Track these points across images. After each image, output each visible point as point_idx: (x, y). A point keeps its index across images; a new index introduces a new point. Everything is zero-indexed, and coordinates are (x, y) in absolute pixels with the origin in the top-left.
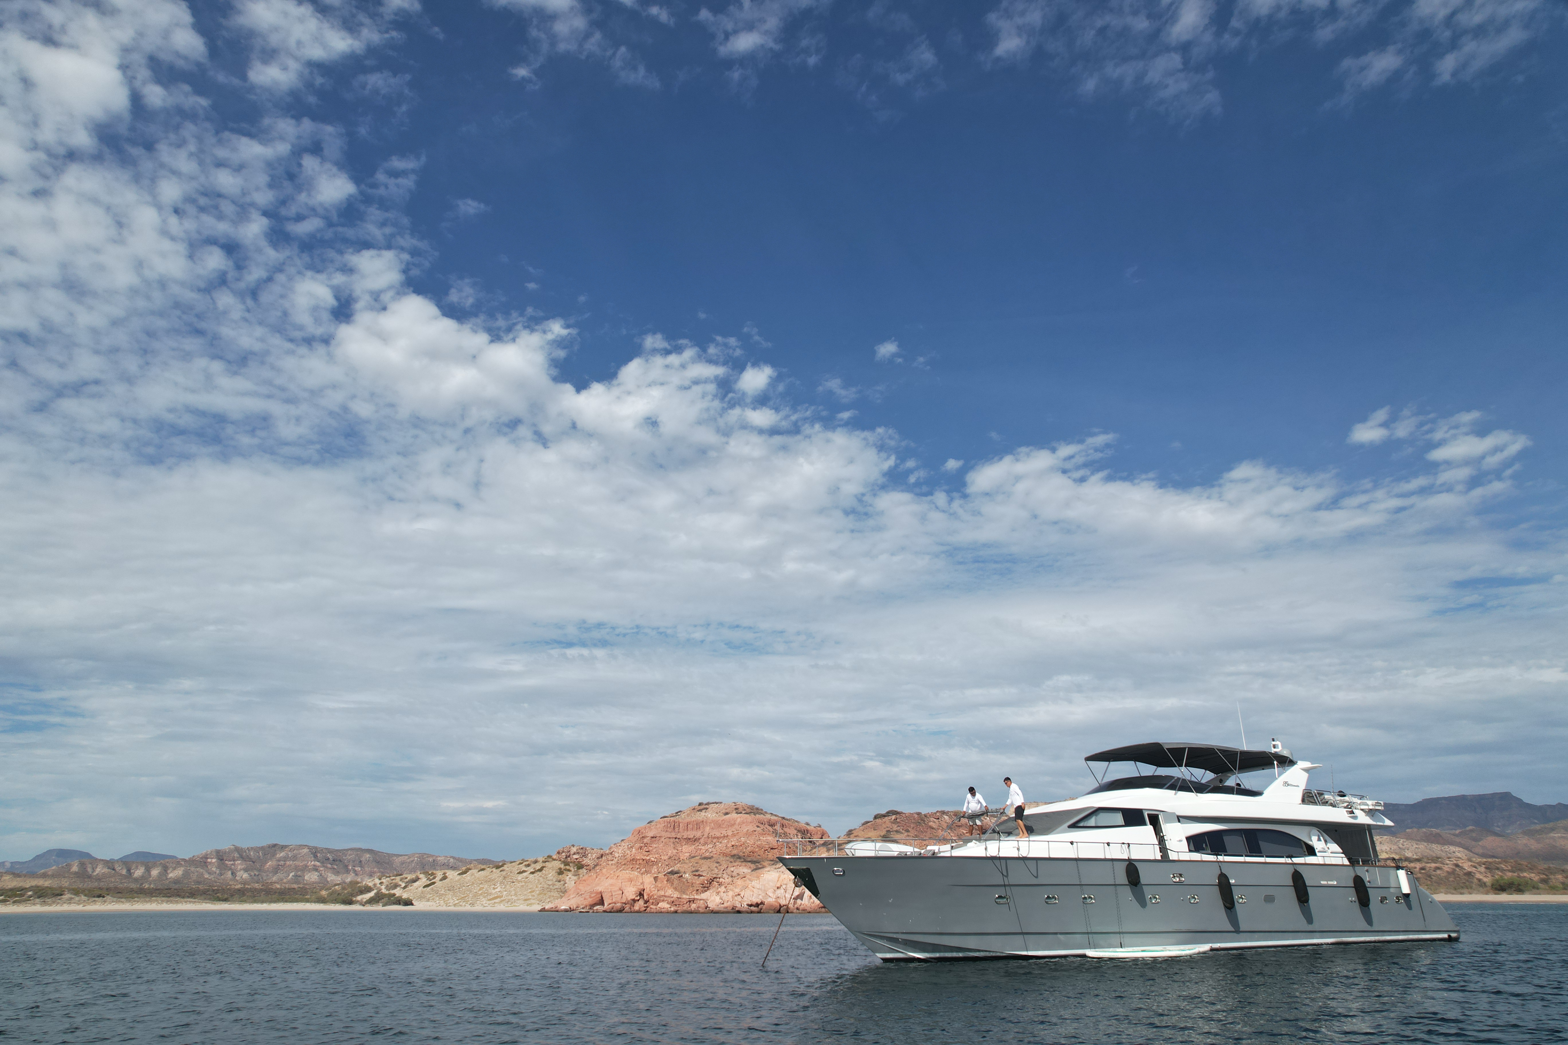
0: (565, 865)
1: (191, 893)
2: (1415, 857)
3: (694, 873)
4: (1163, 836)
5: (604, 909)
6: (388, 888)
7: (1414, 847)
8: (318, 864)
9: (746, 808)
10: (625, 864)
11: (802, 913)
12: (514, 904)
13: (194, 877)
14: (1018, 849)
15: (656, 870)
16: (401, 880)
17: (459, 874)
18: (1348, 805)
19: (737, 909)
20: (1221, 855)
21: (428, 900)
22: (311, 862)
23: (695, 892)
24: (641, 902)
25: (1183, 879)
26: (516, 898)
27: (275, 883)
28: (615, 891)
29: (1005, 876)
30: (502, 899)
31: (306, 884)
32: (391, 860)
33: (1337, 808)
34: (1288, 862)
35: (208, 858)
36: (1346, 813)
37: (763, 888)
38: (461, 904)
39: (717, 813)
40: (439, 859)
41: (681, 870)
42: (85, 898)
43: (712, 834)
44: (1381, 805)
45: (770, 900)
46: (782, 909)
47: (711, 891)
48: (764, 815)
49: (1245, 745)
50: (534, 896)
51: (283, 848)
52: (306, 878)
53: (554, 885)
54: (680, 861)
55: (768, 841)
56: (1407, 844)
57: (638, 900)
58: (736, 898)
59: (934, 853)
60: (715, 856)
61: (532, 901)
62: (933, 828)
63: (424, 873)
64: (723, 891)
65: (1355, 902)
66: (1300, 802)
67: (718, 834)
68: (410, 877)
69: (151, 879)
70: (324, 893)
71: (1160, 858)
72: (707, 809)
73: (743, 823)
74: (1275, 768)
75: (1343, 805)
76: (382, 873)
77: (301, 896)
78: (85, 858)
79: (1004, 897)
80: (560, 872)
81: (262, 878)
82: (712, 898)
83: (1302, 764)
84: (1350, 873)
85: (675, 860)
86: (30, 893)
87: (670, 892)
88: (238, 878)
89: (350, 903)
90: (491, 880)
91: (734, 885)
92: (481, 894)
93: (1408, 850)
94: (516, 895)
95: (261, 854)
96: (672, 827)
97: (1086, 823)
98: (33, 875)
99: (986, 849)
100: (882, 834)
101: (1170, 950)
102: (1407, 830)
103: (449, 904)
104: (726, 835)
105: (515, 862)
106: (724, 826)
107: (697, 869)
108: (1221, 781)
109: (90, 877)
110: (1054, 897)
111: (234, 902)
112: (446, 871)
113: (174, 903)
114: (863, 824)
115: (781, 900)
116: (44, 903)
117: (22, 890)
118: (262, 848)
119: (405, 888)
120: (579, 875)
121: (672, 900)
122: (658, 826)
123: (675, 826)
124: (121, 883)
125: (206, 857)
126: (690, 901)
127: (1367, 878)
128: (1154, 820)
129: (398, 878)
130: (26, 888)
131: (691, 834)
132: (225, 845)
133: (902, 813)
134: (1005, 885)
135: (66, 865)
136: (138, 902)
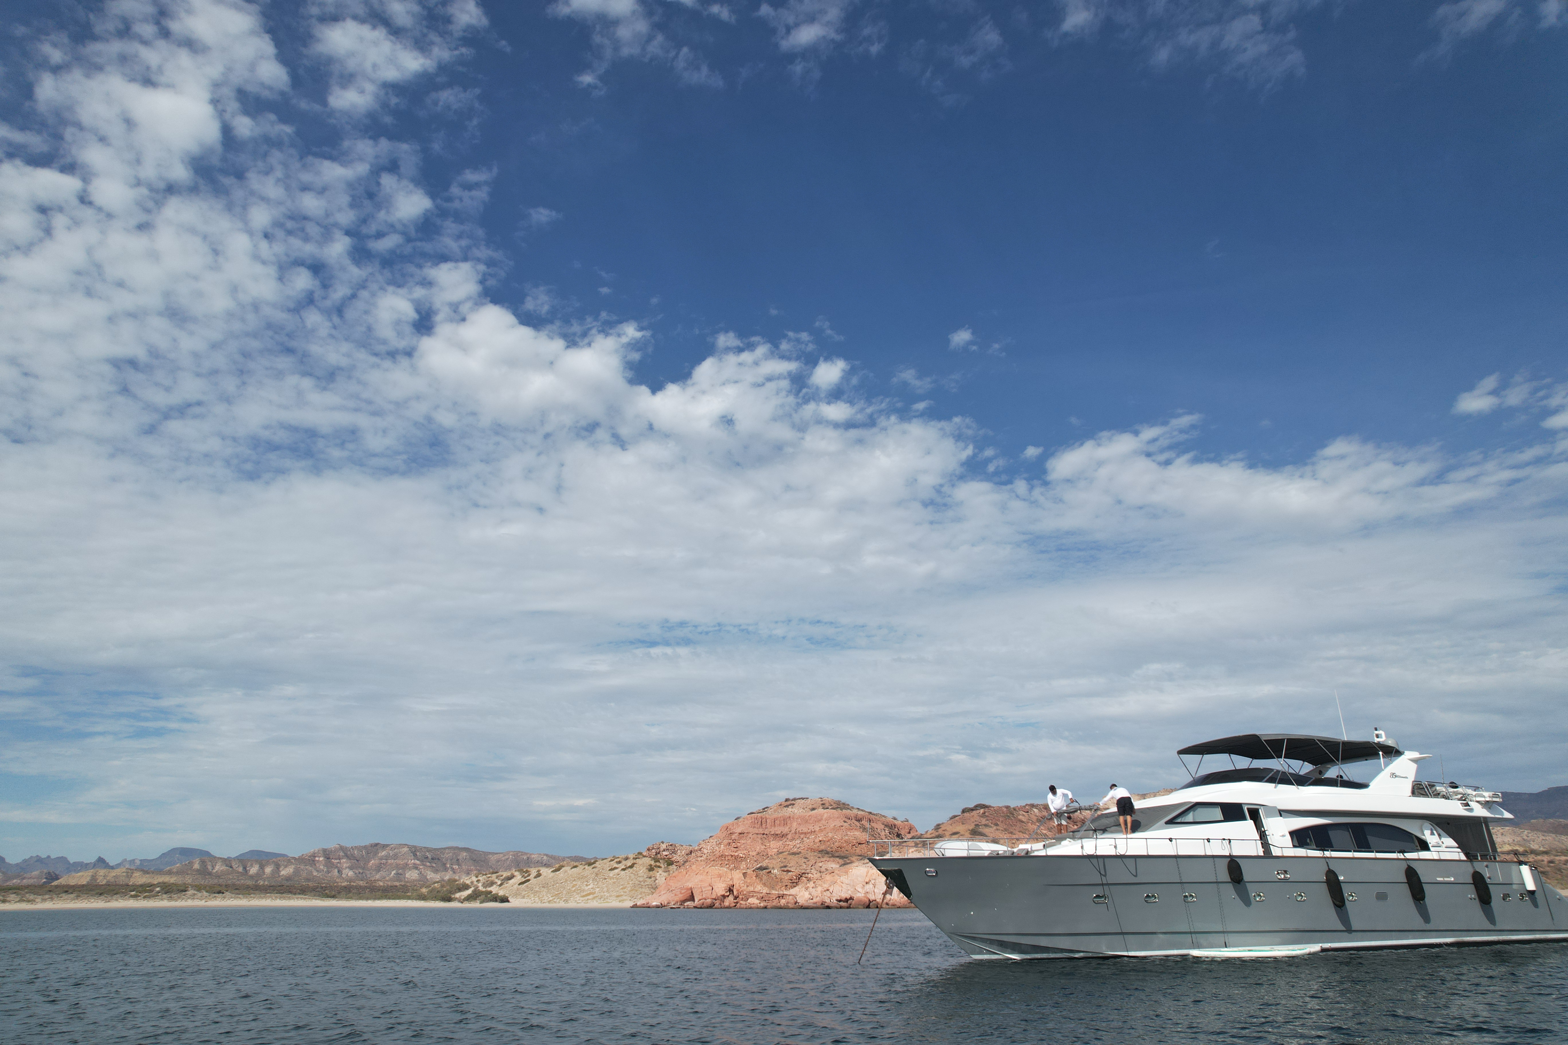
0: (655, 862)
1: (301, 890)
2: (1542, 849)
3: (783, 869)
4: (1265, 831)
5: (694, 905)
6: (485, 885)
7: (1541, 838)
8: (418, 862)
9: (832, 804)
10: (714, 860)
11: (891, 908)
12: (606, 900)
13: (304, 874)
14: (1115, 847)
15: (745, 866)
16: (497, 878)
17: (553, 871)
18: (1462, 797)
19: (826, 904)
20: (1328, 851)
21: (524, 897)
22: (411, 860)
23: (784, 887)
24: (731, 898)
25: (1289, 876)
26: (608, 895)
27: (378, 880)
28: (705, 887)
29: (1103, 875)
30: (595, 895)
31: (407, 882)
32: (487, 858)
33: (1450, 801)
34: (1400, 857)
35: (316, 857)
36: (1460, 805)
37: (852, 884)
38: (555, 900)
39: (803, 809)
40: (533, 856)
41: (770, 866)
42: (207, 894)
43: (799, 829)
44: (1499, 797)
45: (859, 895)
46: (871, 904)
47: (800, 886)
48: (850, 810)
49: (1346, 735)
50: (626, 892)
51: (384, 847)
52: (407, 876)
53: (645, 881)
54: (768, 857)
55: (855, 836)
56: (1532, 835)
57: (728, 896)
58: (825, 893)
59: (1028, 851)
60: (802, 851)
61: (625, 898)
62: (1023, 822)
63: (518, 871)
64: (812, 886)
65: (1475, 899)
66: (1410, 794)
67: (805, 830)
68: (506, 874)
69: (265, 876)
70: (424, 890)
71: (1262, 854)
72: (793, 804)
73: (830, 818)
74: (1380, 759)
75: (1457, 797)
76: (479, 870)
77: (403, 894)
78: (205, 856)
79: (1102, 897)
80: (651, 869)
81: (366, 876)
82: (802, 894)
83: (1409, 755)
84: (1468, 869)
85: (763, 855)
86: (158, 889)
87: (760, 888)
88: (344, 876)
89: (449, 900)
90: (583, 877)
91: (823, 880)
92: (574, 891)
93: (1534, 841)
94: (608, 891)
95: (364, 853)
96: (760, 823)
97: (1183, 818)
98: (160, 872)
99: (1082, 847)
100: (971, 828)
101: (1279, 950)
102: (1532, 821)
103: (543, 901)
104: (813, 830)
105: (606, 859)
106: (811, 822)
107: (785, 864)
108: (1321, 773)
109: (210, 874)
110: (1153, 896)
111: (341, 898)
112: (540, 868)
113: (287, 900)
114: (951, 818)
115: (871, 895)
116: (171, 899)
117: (151, 886)
118: (365, 847)
119: (501, 885)
120: (669, 871)
121: (761, 895)
122: (745, 822)
123: (762, 822)
124: (238, 880)
125: (314, 855)
126: (779, 897)
127: (1487, 874)
128: (1254, 814)
129: (494, 876)
130: (154, 885)
131: (778, 830)
132: (331, 845)
133: (990, 806)
134: (1103, 885)
135: (189, 863)
136: (254, 898)
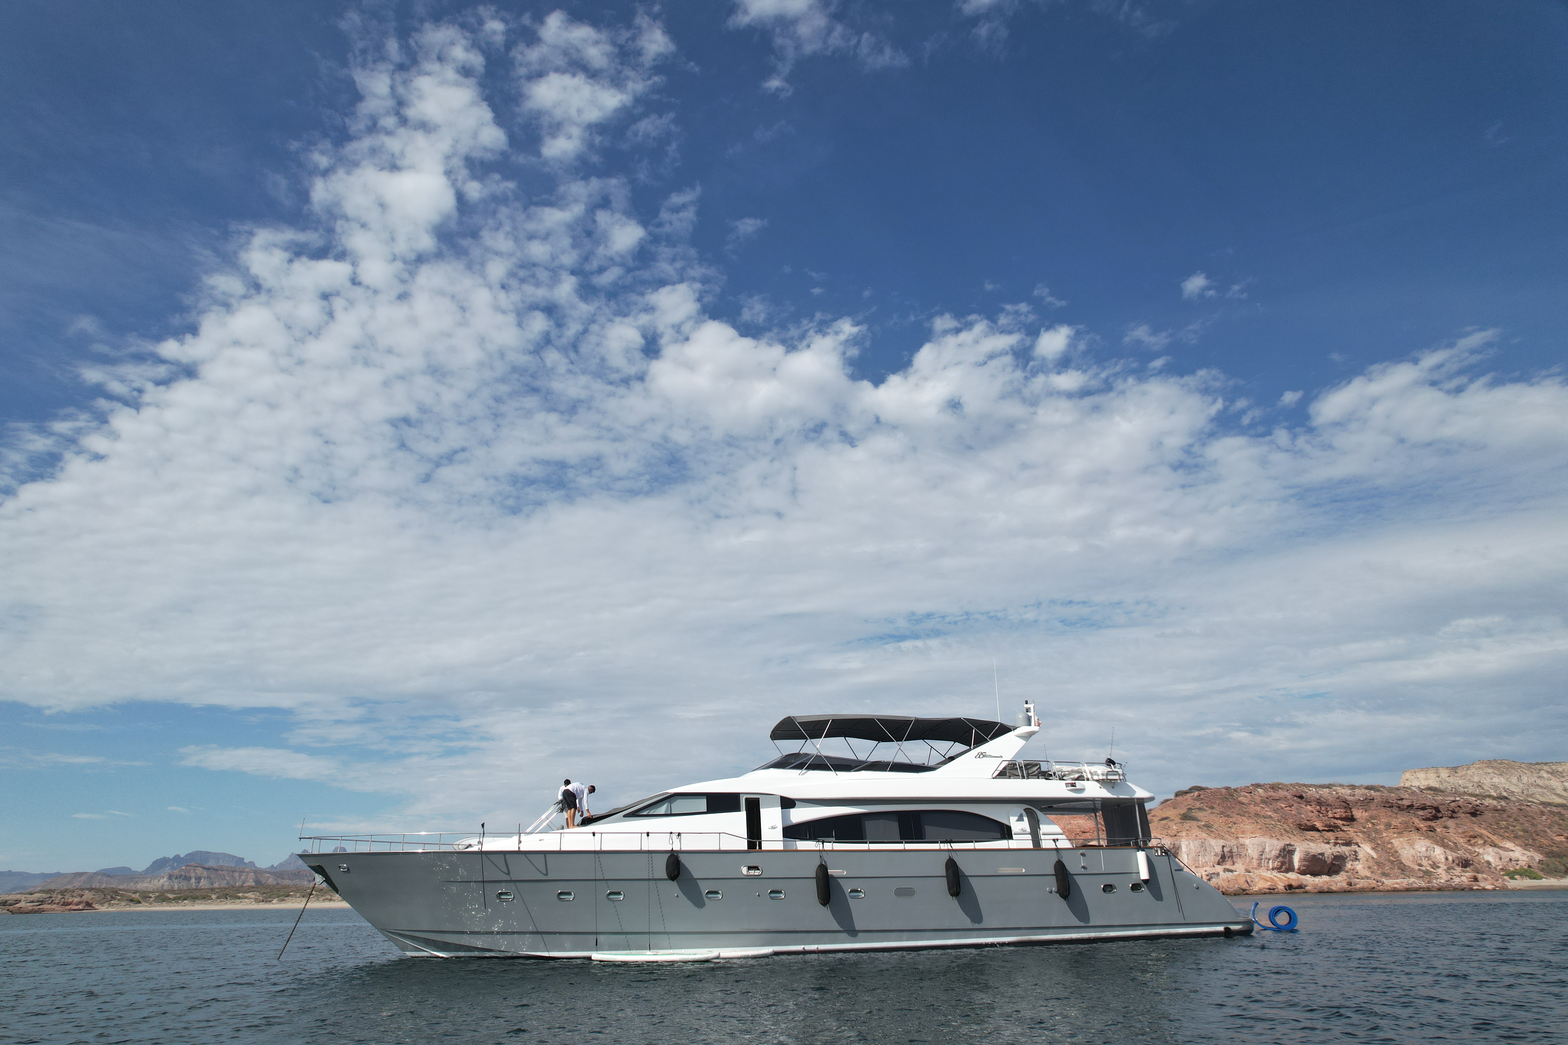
4: (759, 823)
29: (505, 872)
33: (1052, 781)
36: (1064, 785)
62: (1243, 804)
65: (1056, 892)
66: (995, 776)
71: (742, 849)
79: (508, 894)
84: (1051, 858)
97: (653, 810)
100: (1182, 812)
110: (568, 893)
127: (1080, 863)
128: (753, 805)
133: (1207, 788)
134: (506, 881)
